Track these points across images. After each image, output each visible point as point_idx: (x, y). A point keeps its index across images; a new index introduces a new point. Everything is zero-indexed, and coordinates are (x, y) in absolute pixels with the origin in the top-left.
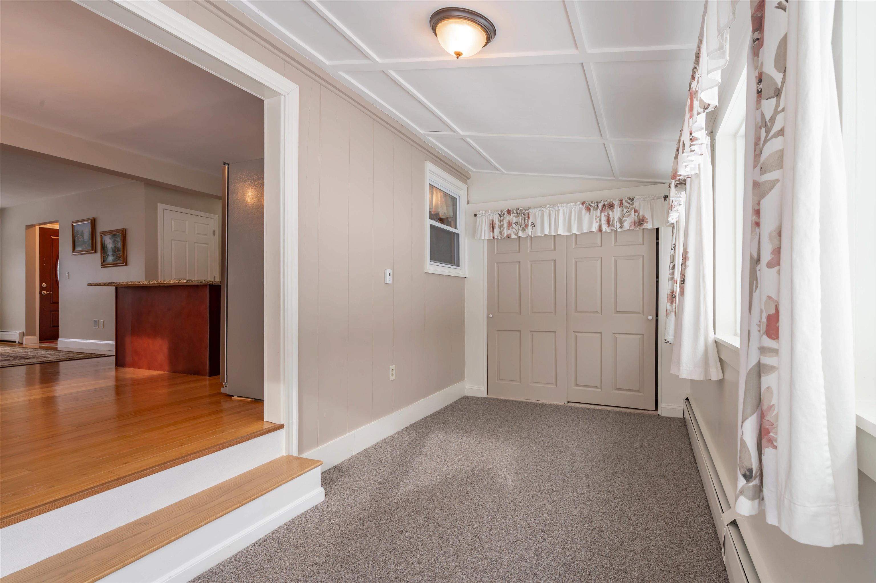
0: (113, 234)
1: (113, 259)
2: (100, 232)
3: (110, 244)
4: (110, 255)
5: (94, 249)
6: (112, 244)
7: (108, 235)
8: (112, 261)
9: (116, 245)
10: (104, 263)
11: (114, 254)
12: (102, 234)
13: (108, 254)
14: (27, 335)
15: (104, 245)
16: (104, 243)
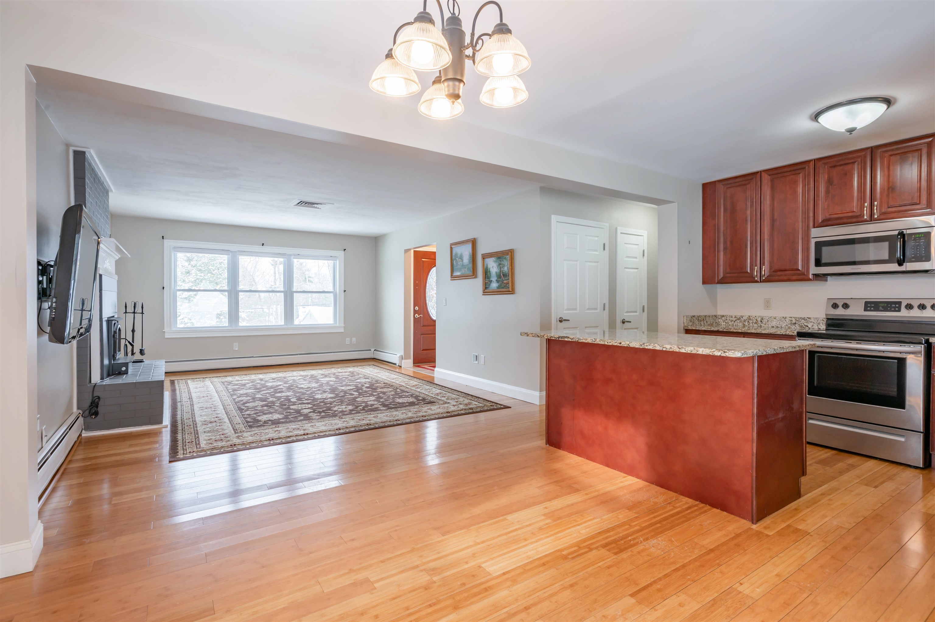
0: (499, 256)
1: (498, 286)
2: (482, 254)
3: (494, 268)
4: (494, 281)
5: (474, 274)
6: (497, 268)
7: (491, 257)
8: (496, 288)
9: (502, 269)
10: (486, 290)
11: (499, 279)
12: (485, 256)
13: (491, 279)
14: (405, 359)
15: (487, 269)
16: (487, 267)
